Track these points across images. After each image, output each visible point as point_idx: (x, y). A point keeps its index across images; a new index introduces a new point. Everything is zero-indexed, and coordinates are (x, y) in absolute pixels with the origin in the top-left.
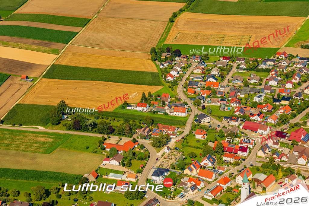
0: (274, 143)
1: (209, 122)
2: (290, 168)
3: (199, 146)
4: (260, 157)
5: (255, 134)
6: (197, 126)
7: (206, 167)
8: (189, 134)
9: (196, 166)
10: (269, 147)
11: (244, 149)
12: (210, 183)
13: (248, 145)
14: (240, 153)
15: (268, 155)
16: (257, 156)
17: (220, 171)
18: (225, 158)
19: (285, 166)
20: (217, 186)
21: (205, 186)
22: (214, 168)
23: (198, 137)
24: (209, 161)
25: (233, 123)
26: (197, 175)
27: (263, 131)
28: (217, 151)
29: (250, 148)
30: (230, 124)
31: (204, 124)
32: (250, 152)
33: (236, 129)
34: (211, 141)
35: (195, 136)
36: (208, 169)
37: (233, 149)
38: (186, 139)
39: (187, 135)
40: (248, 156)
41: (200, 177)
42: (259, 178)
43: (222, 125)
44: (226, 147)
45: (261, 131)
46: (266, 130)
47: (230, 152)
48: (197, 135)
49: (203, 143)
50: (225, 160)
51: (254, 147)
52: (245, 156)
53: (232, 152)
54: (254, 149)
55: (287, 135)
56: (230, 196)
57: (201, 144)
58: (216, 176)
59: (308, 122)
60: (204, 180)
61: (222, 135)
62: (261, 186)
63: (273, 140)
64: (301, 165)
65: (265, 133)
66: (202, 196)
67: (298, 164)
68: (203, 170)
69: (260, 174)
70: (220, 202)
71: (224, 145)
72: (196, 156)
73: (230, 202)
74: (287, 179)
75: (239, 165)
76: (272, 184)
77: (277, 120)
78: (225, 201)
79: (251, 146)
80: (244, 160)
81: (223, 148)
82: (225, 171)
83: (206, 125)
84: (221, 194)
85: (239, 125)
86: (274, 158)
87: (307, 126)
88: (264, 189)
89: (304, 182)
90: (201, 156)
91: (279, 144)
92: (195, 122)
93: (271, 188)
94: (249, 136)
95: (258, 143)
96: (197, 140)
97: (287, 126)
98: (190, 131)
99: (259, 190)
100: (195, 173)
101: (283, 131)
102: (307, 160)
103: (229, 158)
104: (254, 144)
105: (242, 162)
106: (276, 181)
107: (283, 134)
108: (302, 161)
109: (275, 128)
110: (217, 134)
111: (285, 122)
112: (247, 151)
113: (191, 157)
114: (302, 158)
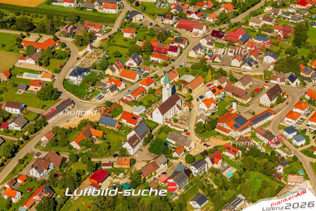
0: (209, 43)
1: (141, 20)
2: (221, 69)
3: (127, 45)
4: (191, 58)
5: (190, 33)
6: (127, 24)
7: (130, 68)
8: (117, 33)
9: (119, 66)
10: (202, 48)
11: (174, 49)
12: (132, 84)
13: (180, 44)
14: (169, 53)
15: (201, 55)
16: (188, 57)
17: (146, 71)
18: (152, 58)
19: (217, 67)
20: (139, 87)
21: (127, 88)
22: (139, 68)
23: (127, 35)
24: (134, 60)
25: (167, 21)
26: (119, 76)
27: (199, 30)
28: (145, 51)
29: (181, 48)
30: (164, 22)
31: (135, 22)
32: (181, 53)
33: (169, 28)
34: (140, 40)
35: (123, 34)
36: (133, 70)
37: (163, 48)
38: (113, 38)
39: (115, 34)
40: (178, 57)
41: (122, 77)
42: (185, 80)
43: (154, 24)
44: (155, 47)
45: (197, 30)
46: (201, 29)
47: (158, 52)
48: (126, 33)
49: (131, 42)
50: (153, 60)
51: (186, 47)
52: (175, 57)
53: (161, 52)
54: (186, 50)
55: (225, 35)
56: (152, 98)
57: (129, 42)
58: (140, 77)
59: (250, 22)
60: (126, 81)
61: (153, 33)
62: (187, 88)
63: (208, 40)
64: (235, 67)
65: (201, 32)
66: (121, 98)
67: (231, 66)
68: (126, 70)
69: (188, 75)
70: (141, 103)
71: (153, 45)
72: (121, 56)
73: (150, 103)
74: (217, 81)
75: (167, 65)
76: (200, 86)
77: (216, 19)
78: (146, 103)
79: (183, 46)
80: (173, 60)
81: (151, 48)
82: (151, 71)
83: (137, 23)
84: (142, 95)
85: (173, 23)
86: (206, 59)
87: (249, 26)
88: (190, 91)
89: (235, 85)
90: (127, 56)
91: (214, 44)
92: (125, 19)
93: (199, 90)
94: (183, 36)
95: (192, 43)
96: (124, 39)
97: (226, 26)
98: (118, 29)
99: (185, 92)
100: (117, 73)
101: (220, 31)
102: (242, 62)
103: (157, 58)
104: (186, 43)
105: (171, 63)
106: (205, 83)
107: (220, 34)
108: (236, 63)
109: (212, 27)
110: (148, 32)
111: (225, 21)
112: (178, 51)
113: (116, 57)
114: (236, 59)
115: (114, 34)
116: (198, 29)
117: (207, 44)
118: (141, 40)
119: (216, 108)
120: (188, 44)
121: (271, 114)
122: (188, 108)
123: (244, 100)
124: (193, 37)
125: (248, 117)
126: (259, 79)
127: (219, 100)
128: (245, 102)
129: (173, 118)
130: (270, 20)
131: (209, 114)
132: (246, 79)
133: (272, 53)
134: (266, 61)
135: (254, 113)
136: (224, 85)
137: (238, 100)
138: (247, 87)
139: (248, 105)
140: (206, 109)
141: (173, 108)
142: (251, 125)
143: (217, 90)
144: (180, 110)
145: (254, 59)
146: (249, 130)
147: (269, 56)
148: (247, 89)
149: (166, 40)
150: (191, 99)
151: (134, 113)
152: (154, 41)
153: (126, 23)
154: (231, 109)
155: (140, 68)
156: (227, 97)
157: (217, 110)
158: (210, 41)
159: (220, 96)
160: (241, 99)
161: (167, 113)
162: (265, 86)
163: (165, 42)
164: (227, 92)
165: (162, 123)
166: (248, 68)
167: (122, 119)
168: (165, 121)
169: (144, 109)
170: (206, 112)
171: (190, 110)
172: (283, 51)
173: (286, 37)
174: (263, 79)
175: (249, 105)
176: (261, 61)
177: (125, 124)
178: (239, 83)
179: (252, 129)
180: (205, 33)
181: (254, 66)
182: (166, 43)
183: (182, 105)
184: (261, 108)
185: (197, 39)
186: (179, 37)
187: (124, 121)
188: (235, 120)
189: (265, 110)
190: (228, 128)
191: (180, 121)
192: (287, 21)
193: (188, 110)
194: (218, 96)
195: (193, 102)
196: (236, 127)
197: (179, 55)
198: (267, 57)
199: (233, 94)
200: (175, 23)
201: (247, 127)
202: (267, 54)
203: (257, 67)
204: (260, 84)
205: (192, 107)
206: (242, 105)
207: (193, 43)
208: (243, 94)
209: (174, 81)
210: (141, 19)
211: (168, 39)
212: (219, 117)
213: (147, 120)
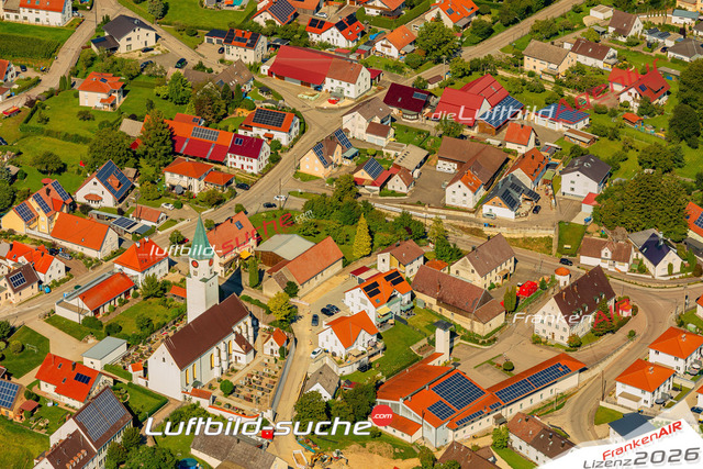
0: (373, 129)
1: (146, 50)
2: (405, 216)
3: (88, 133)
4: (307, 178)
5: (313, 96)
6: (100, 60)
7: (92, 209)
8: (58, 92)
9: (49, 203)
10: (347, 144)
11: (250, 148)
12: (91, 264)
13: (272, 132)
14: (232, 160)
15: (343, 169)
16: (297, 175)
17: (144, 222)
18: (171, 178)
19: (393, 210)
20: (114, 276)
21: (71, 276)
22: (121, 212)
23: (90, 99)
24: (106, 185)
25: (235, 53)
26: (49, 237)
27: (344, 84)
28: (146, 153)
29: (276, 146)
30: (227, 57)
31: (126, 57)
32: (275, 159)
33: (239, 74)
34: (133, 117)
35: (77, 96)
36: (98, 216)
37: (210, 145)
38: (44, 108)
39: (51, 94)
40: (263, 174)
41: (58, 241)
42: (278, 252)
43: (193, 61)
44: (184, 139)
45: (336, 82)
46: (352, 79)
47: (194, 158)
48: (86, 93)
49: (103, 123)
50: (173, 183)
51: (296, 140)
52: (253, 174)
53: (205, 158)
54: (293, 150)
55: (433, 101)
56: (156, 311)
57: (95, 124)
58: (121, 241)
59: (526, 58)
60: (72, 255)
61: (182, 94)
62: (280, 279)
63: (369, 118)
64: (458, 209)
65: (352, 91)
66: (48, 310)
67: (445, 207)
68: (77, 218)
69: (289, 236)
70: (114, 330)
71: (178, 132)
72: (62, 169)
73: (147, 331)
74: (387, 256)
75: (220, 202)
76: (328, 273)
77: (410, 48)
78: (131, 328)
79: (282, 137)
80: (244, 186)
81: (169, 143)
82: (162, 222)
83: (130, 60)
84: (123, 303)
85: (259, 61)
86: (357, 182)
87: (522, 72)
88: (291, 289)
89: (453, 269)
90: (84, 169)
91: (392, 131)
92: (93, 47)
93: (323, 287)
94: (289, 102)
95: (317, 128)
96: (80, 113)
97: (443, 70)
98: (63, 79)
99: (271, 291)
100: (43, 228)
101: (420, 87)
102: (482, 192)
103: (185, 178)
104: (296, 129)
105: (234, 195)
106: (346, 264)
107: (418, 96)
108: (459, 195)
109: (395, 73)
110: (163, 91)
111: (439, 53)
112: (262, 154)
113: (44, 173)
114: (459, 183)
115: (47, 95)
116: (341, 79)
117: (367, 131)
118: (138, 114)
119: (375, 346)
120: (304, 132)
121: (567, 372)
122: (276, 347)
123: (479, 321)
124: (322, 108)
125: (487, 379)
126: (541, 250)
127: (391, 321)
128: (480, 329)
129: (220, 380)
130: (599, 52)
131: (349, 369)
132: (491, 250)
133: (591, 162)
134: (568, 191)
135: (509, 368)
136: (411, 271)
137: (458, 322)
138: (494, 277)
139: (491, 340)
140: (340, 350)
141: (222, 345)
142: (496, 407)
143: (384, 286)
144: (247, 352)
145: (527, 182)
146: (487, 423)
147: (578, 173)
148: (493, 286)
149: (225, 116)
150: (291, 317)
151: (87, 362)
152: (184, 120)
153: (93, 59)
154: (429, 353)
155: (126, 209)
156: (419, 311)
157: (380, 355)
158: (377, 120)
159: (396, 308)
160: (469, 320)
161: (197, 362)
162: (558, 277)
163: (222, 125)
164: (419, 296)
165: (180, 397)
166: (504, 212)
167: (43, 384)
168: (190, 388)
169: (123, 350)
170: (340, 363)
171: (284, 353)
172: (633, 156)
173: (647, 110)
174: (554, 250)
175: (495, 339)
176: (551, 192)
177: (49, 400)
178: (465, 264)
179: (500, 420)
180: (367, 94)
181: (527, 206)
182: (226, 129)
183: (259, 337)
184: (536, 349)
185: (335, 115)
186: (273, 108)
187: (48, 389)
188: (438, 389)
189: (548, 355)
190: (413, 416)
191: (245, 392)
192: (658, 58)
193: (278, 355)
194: (385, 306)
195: (300, 328)
196: (438, 414)
197: (269, 169)
198: (573, 176)
199: (440, 300)
200: (264, 61)
201: (478, 415)
202: (572, 165)
203: (536, 210)
204: (543, 270)
205: (292, 342)
206: (470, 340)
207: (322, 128)
208: (474, 302)
209: (238, 256)
210: (148, 46)
211: (233, 113)
212: (384, 380)
213: (130, 385)
